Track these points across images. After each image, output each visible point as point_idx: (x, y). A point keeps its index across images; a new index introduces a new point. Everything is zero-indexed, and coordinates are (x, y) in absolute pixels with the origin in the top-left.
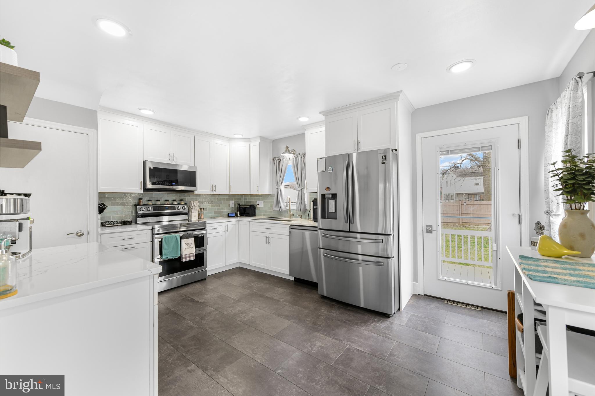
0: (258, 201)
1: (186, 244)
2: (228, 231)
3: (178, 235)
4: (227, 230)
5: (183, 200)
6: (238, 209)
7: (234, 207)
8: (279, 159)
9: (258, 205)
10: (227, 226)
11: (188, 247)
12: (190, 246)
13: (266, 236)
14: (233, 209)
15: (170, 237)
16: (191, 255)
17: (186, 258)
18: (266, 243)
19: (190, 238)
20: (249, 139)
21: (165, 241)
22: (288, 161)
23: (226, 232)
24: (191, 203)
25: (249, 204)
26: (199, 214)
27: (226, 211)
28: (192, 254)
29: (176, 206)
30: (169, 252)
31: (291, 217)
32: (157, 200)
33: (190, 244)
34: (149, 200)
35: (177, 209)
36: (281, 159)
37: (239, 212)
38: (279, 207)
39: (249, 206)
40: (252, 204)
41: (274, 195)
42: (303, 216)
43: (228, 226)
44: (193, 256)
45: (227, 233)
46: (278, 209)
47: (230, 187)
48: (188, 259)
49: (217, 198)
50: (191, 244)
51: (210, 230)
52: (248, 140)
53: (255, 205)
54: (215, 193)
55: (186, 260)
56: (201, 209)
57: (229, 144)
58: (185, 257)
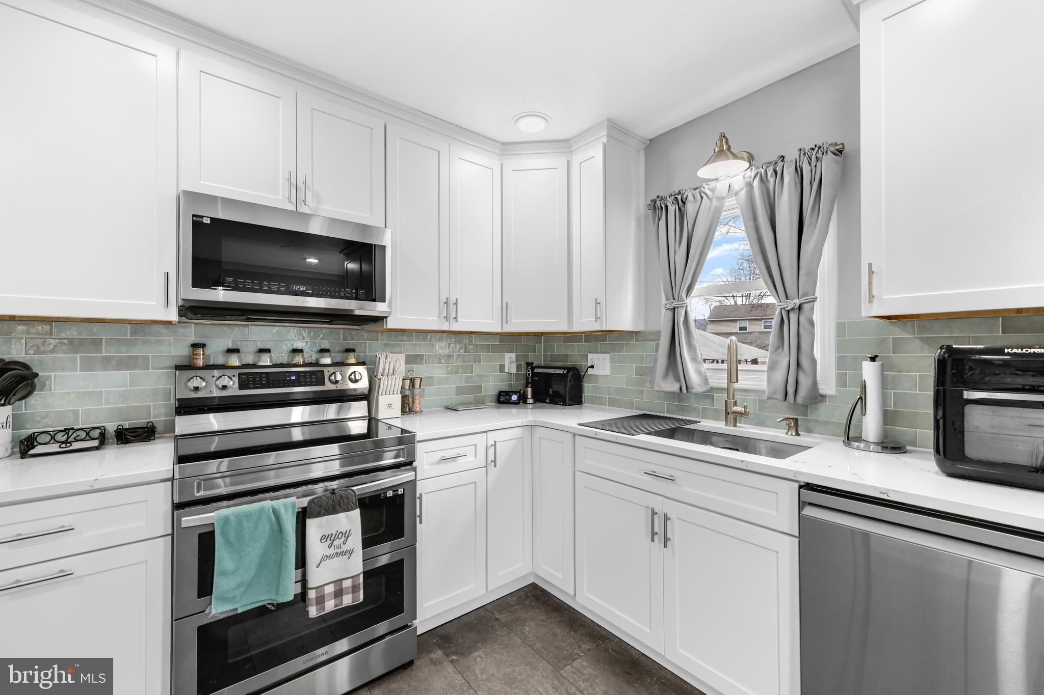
0: (590, 356)
1: (324, 538)
2: (495, 466)
3: (285, 506)
4: (495, 461)
5: (353, 350)
6: (527, 379)
7: (515, 372)
8: (679, 197)
9: (592, 367)
10: (495, 445)
11: (332, 551)
12: (339, 547)
13: (653, 510)
14: (513, 378)
15: (248, 516)
16: (347, 584)
17: (321, 600)
18: (653, 540)
19: (345, 511)
20: (567, 141)
21: (225, 535)
22: (721, 199)
23: (489, 468)
24: (378, 359)
25: (561, 364)
26: (404, 397)
27: (493, 385)
28: (350, 580)
29: (327, 371)
30: (238, 586)
31: (735, 420)
32: (262, 351)
33: (343, 539)
34: (230, 351)
35: (330, 380)
36: (690, 198)
37: (529, 390)
38: (677, 379)
39: (561, 372)
40: (569, 364)
41: (659, 333)
42: (799, 422)
43: (497, 444)
44: (355, 589)
45: (493, 472)
46: (674, 387)
47: (505, 309)
48: (330, 605)
49: (465, 344)
50: (346, 535)
51: (432, 464)
52: (564, 145)
53: (581, 366)
54: (456, 327)
55: (324, 609)
56: (412, 380)
57: (502, 165)
58: (317, 598)
